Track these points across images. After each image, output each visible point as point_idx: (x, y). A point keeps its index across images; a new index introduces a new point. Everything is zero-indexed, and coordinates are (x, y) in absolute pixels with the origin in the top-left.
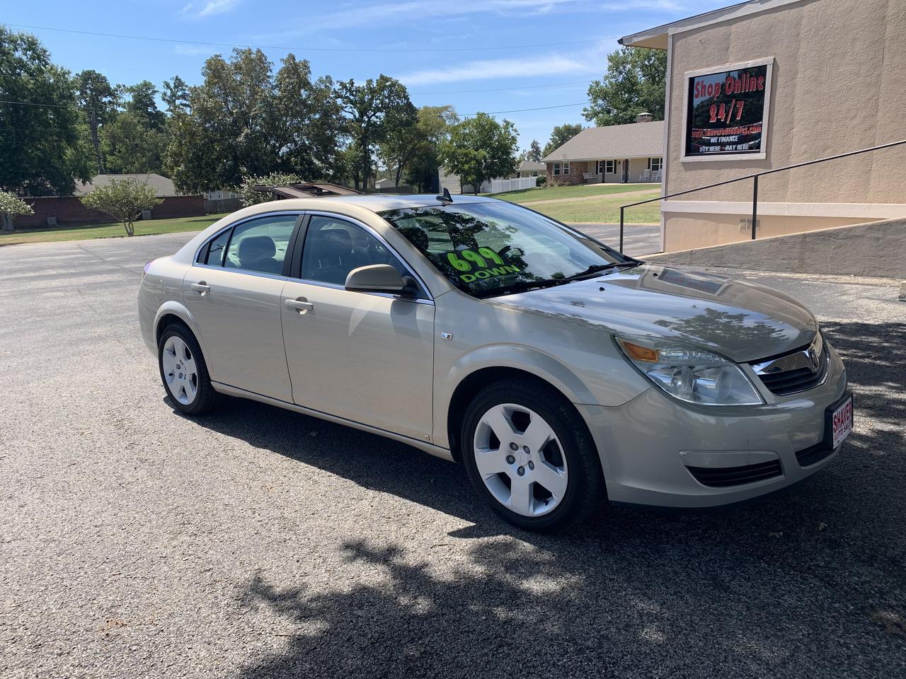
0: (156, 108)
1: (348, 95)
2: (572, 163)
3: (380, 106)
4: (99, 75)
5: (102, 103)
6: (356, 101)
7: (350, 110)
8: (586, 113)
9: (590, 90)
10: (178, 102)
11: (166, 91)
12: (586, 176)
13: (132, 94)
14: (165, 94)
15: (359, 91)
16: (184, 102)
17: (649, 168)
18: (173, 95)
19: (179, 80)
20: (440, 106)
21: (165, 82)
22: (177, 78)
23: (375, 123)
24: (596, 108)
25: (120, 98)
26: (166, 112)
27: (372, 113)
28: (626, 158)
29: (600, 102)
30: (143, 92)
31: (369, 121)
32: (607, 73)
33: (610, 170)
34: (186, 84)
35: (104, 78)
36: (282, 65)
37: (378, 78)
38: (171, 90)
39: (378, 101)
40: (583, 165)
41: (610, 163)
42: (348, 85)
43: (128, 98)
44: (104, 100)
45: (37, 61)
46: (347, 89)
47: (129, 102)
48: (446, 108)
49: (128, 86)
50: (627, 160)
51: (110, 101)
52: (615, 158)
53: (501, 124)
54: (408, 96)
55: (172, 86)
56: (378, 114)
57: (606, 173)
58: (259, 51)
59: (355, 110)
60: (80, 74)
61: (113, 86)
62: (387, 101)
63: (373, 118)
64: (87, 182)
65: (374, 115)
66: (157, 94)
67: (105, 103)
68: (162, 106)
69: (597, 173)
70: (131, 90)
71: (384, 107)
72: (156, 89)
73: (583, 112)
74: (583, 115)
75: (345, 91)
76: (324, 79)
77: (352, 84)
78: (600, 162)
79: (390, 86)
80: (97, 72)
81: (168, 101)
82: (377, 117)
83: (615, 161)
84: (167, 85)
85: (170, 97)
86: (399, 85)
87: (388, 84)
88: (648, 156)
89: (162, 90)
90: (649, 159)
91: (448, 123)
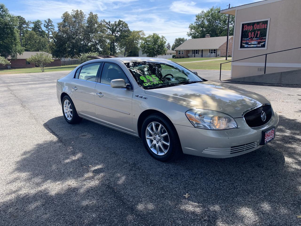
0: (42, 29)
1: (108, 26)
2: (184, 50)
3: (119, 30)
4: (22, 17)
5: (23, 27)
6: (111, 28)
7: (109, 31)
8: (188, 34)
9: (189, 27)
10: (49, 27)
12: (189, 55)
13: (34, 24)
14: (45, 24)
15: (112, 25)
16: (52, 27)
17: (210, 53)
18: (48, 25)
19: (50, 20)
20: (139, 31)
22: (49, 19)
23: (117, 36)
24: (191, 32)
25: (29, 25)
26: (45, 31)
27: (116, 33)
28: (202, 49)
29: (193, 30)
30: (38, 23)
31: (115, 35)
32: (195, 21)
33: (197, 53)
34: (52, 21)
35: (24, 19)
36: (89, 16)
37: (118, 21)
38: (47, 23)
39: (118, 29)
40: (188, 51)
41: (197, 51)
42: (108, 23)
43: (32, 26)
44: (24, 26)
45: (4, 12)
46: (108, 24)
48: (141, 31)
49: (32, 21)
50: (202, 50)
51: (26, 26)
52: (199, 49)
53: (161, 37)
54: (128, 27)
55: (47, 22)
56: (118, 33)
57: (195, 54)
58: (81, 11)
59: (111, 31)
61: (27, 21)
62: (121, 28)
63: (117, 34)
64: (21, 54)
65: (117, 33)
66: (42, 24)
67: (24, 27)
68: (44, 29)
69: (192, 54)
70: (33, 23)
71: (120, 31)
73: (187, 34)
74: (187, 35)
75: (107, 25)
76: (103, 21)
77: (109, 22)
78: (194, 50)
79: (122, 24)
81: (46, 27)
82: (118, 34)
83: (199, 50)
84: (46, 21)
85: (47, 26)
86: (125, 23)
87: (122, 23)
88: (210, 49)
89: (44, 23)
90: (210, 50)
91: (141, 36)
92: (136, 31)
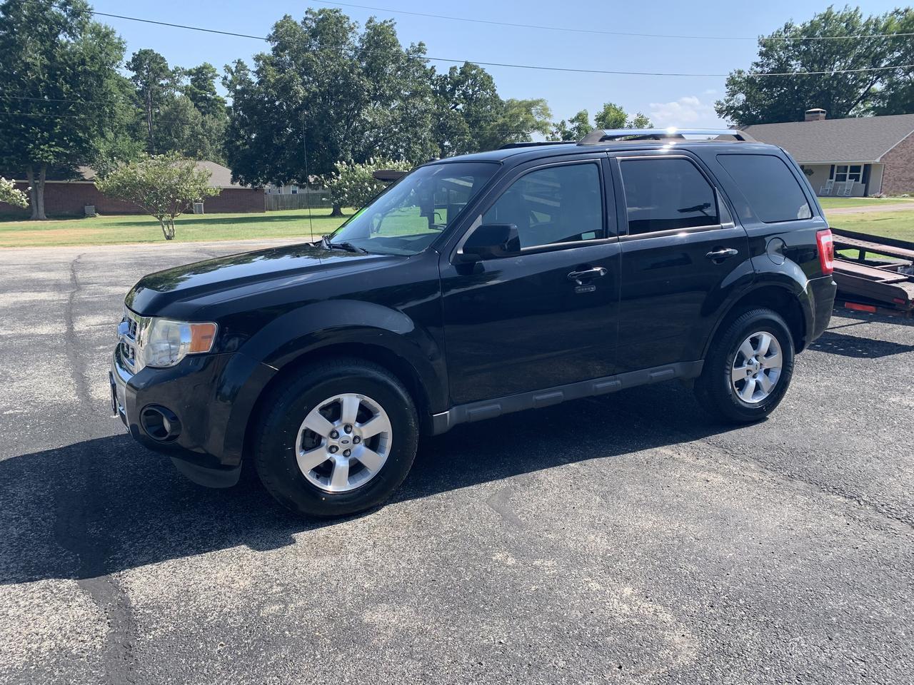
0: (214, 93)
3: (462, 97)
4: (158, 55)
5: (160, 85)
8: (719, 108)
9: (728, 81)
11: (227, 75)
13: (191, 77)
14: (225, 78)
15: (441, 80)
18: (235, 78)
19: (242, 63)
20: (531, 100)
21: (226, 66)
22: (239, 61)
24: (733, 103)
25: (178, 81)
26: (225, 98)
30: (203, 75)
32: (756, 61)
34: (248, 68)
35: (163, 59)
37: (463, 65)
38: (232, 74)
39: (461, 92)
43: (187, 82)
44: (161, 82)
47: (187, 85)
48: (537, 103)
49: (187, 69)
51: (167, 84)
54: (493, 87)
55: (234, 70)
56: (459, 106)
60: (137, 53)
61: (171, 68)
62: (471, 92)
65: (454, 107)
66: (218, 78)
67: (162, 86)
70: (189, 73)
71: (467, 99)
72: (216, 73)
73: (715, 108)
77: (434, 71)
79: (474, 75)
80: (155, 52)
81: (228, 86)
84: (228, 69)
85: (231, 82)
86: (485, 75)
87: (474, 72)
88: (833, 162)
89: (223, 74)
90: (833, 166)
91: (538, 119)
92: (520, 100)
